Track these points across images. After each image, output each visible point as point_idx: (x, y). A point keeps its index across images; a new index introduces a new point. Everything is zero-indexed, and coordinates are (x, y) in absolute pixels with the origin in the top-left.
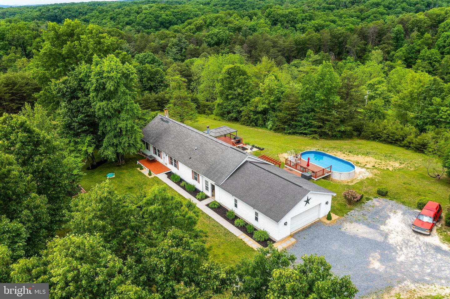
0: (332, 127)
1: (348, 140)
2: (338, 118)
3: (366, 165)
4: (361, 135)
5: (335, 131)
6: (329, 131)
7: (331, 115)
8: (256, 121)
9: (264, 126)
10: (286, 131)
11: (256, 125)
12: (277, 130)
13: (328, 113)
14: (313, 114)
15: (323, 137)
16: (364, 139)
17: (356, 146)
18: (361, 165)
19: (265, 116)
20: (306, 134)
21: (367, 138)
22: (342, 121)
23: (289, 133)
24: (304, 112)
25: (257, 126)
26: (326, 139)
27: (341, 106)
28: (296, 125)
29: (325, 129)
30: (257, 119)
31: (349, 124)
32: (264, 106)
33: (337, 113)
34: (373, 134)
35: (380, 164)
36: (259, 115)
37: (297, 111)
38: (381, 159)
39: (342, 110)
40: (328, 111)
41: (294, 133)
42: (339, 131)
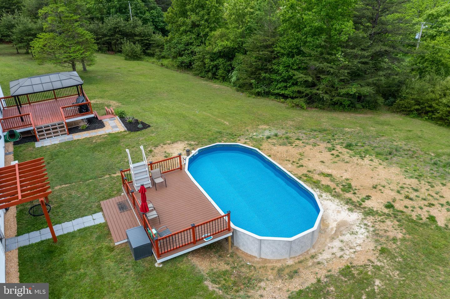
0: (333, 87)
1: (366, 113)
2: (345, 67)
3: (368, 197)
4: (395, 105)
5: (339, 95)
6: (326, 93)
7: (334, 61)
8: (214, 69)
9: (225, 79)
10: (253, 90)
11: (214, 77)
12: (243, 87)
13: (327, 56)
14: (298, 58)
15: (315, 104)
16: (400, 112)
17: (373, 130)
18: (355, 199)
19: (229, 63)
20: (285, 97)
21: (406, 111)
22: (356, 75)
23: (259, 94)
24: (283, 55)
25: (216, 78)
26: (321, 108)
27: (354, 42)
28: (269, 79)
29: (318, 90)
30: (216, 67)
31: (370, 80)
32: (226, 43)
33: (344, 56)
34: (418, 103)
35: (413, 195)
36: (221, 60)
37: (272, 52)
38: (419, 177)
39: (356, 51)
40: (329, 54)
41: (267, 94)
42: (348, 94)
